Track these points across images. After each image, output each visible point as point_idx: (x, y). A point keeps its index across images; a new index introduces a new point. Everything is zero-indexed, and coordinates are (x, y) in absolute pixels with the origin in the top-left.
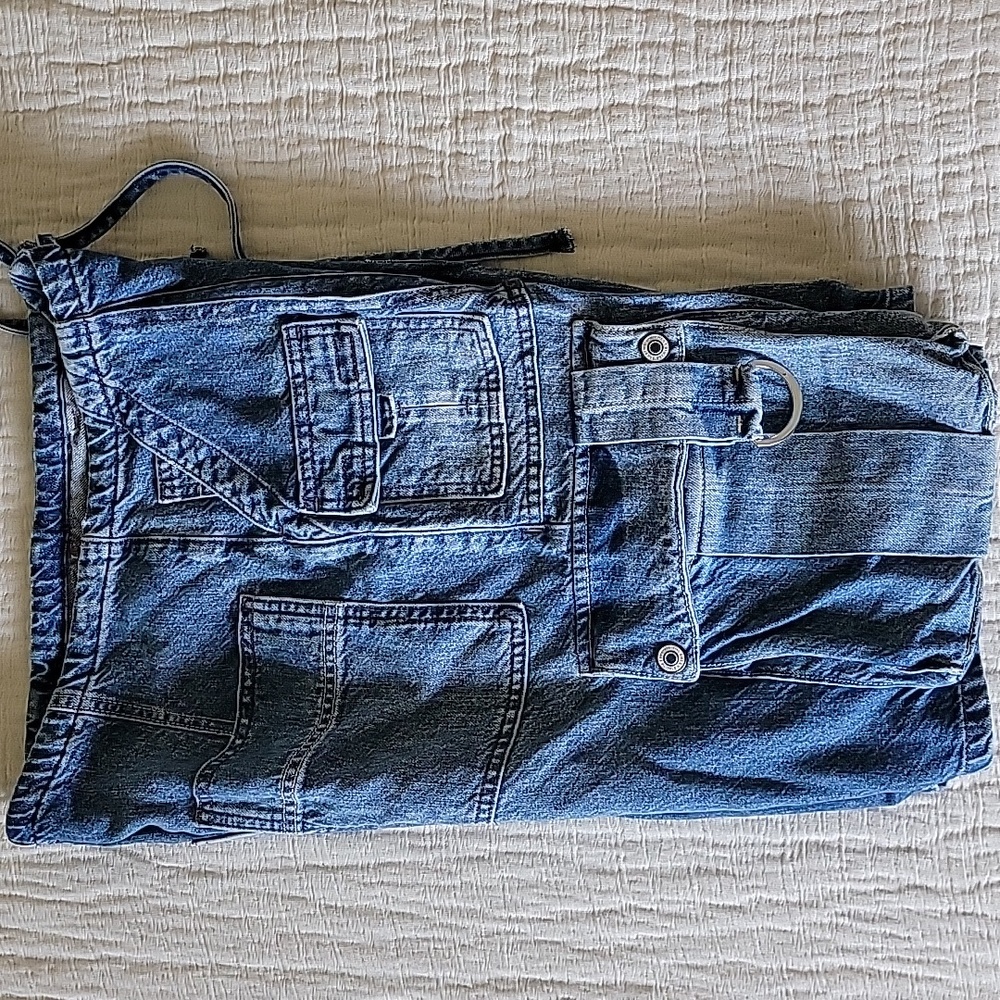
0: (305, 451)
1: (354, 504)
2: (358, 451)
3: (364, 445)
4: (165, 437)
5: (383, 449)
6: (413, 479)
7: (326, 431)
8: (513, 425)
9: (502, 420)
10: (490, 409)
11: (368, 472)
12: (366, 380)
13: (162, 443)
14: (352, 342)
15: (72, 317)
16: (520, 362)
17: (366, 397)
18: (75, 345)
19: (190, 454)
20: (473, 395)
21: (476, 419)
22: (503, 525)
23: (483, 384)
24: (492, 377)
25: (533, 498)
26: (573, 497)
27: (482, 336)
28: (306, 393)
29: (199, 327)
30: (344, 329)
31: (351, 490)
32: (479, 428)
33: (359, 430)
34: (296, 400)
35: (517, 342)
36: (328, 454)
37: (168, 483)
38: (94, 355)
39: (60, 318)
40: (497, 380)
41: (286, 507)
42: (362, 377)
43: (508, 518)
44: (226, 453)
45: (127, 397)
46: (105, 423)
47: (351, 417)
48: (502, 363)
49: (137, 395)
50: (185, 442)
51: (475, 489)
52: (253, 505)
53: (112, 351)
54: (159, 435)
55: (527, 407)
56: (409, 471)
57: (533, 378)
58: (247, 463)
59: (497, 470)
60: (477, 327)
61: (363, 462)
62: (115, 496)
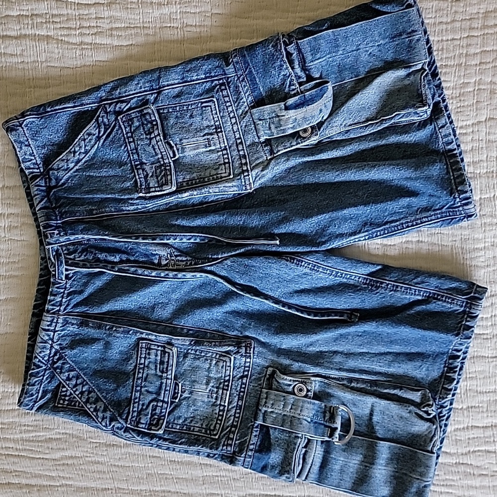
0: (137, 398)
1: (153, 428)
2: (160, 404)
3: (163, 401)
4: (71, 376)
5: (171, 404)
6: (180, 421)
7: (148, 391)
8: (230, 407)
9: (226, 404)
10: (222, 398)
11: (162, 414)
12: (171, 374)
13: (69, 379)
14: (169, 356)
15: (54, 313)
16: (240, 380)
17: (169, 381)
18: (48, 326)
19: (80, 388)
20: (215, 390)
21: (214, 400)
22: (215, 452)
23: (221, 386)
24: (226, 384)
25: (230, 442)
26: (248, 445)
27: (228, 364)
28: (143, 373)
29: (105, 333)
30: (167, 350)
31: (153, 420)
32: (214, 405)
33: (163, 395)
34: (138, 375)
35: (242, 371)
36: (147, 402)
37: (63, 398)
38: (54, 333)
39: (48, 311)
40: (228, 386)
41: (120, 423)
42: (169, 373)
43: (217, 449)
44: (96, 391)
45: (60, 355)
46: (43, 363)
47: (160, 388)
48: (233, 378)
49: (66, 355)
50: (79, 381)
51: (206, 431)
52: (103, 419)
53: (63, 333)
54: (69, 375)
55: (238, 400)
56: (179, 418)
57: (244, 388)
58: (105, 397)
59: (218, 426)
60: (228, 360)
61: (161, 410)
62: (37, 399)
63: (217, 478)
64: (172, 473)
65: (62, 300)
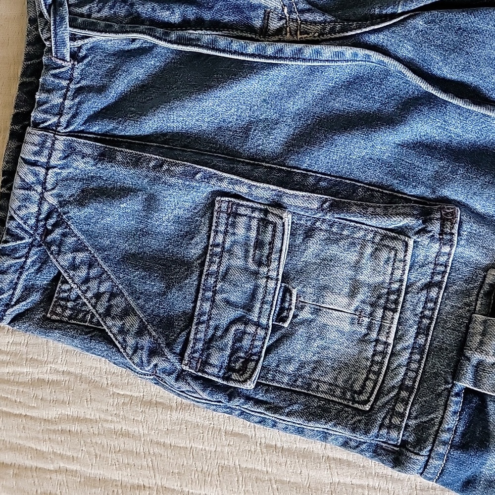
0: (204, 314)
1: (234, 376)
2: (251, 329)
3: (258, 325)
4: (78, 261)
5: (273, 332)
6: (291, 368)
7: (228, 302)
8: (399, 347)
9: (391, 341)
10: (381, 327)
11: (255, 350)
12: (277, 269)
13: (74, 267)
14: (274, 231)
15: (46, 129)
16: (425, 292)
17: (271, 284)
18: (35, 153)
19: (93, 284)
20: (368, 309)
21: (363, 331)
22: (362, 438)
23: (382, 301)
24: (393, 297)
25: (396, 421)
26: (437, 432)
27: (401, 255)
28: (220, 262)
29: (147, 176)
30: (271, 218)
31: (235, 362)
32: (364, 340)
33: (257, 310)
34: (210, 266)
35: (430, 272)
36: (224, 322)
37: (62, 303)
38: (48, 169)
39: (36, 125)
40: (396, 302)
41: (168, 360)
42: (274, 265)
43: (366, 432)
44: (126, 294)
45: (58, 216)
46: (26, 232)
47: (253, 296)
48: (407, 287)
49: (69, 218)
50: (94, 272)
51: (344, 393)
52: (136, 350)
53: (65, 173)
54: (74, 258)
55: (418, 334)
56: (289, 360)
57: (433, 309)
58: (142, 308)
59: (370, 384)
60: (400, 246)
61: (253, 340)
62: (11, 299)
63: (360, 490)
64: (270, 470)
65: (63, 103)
